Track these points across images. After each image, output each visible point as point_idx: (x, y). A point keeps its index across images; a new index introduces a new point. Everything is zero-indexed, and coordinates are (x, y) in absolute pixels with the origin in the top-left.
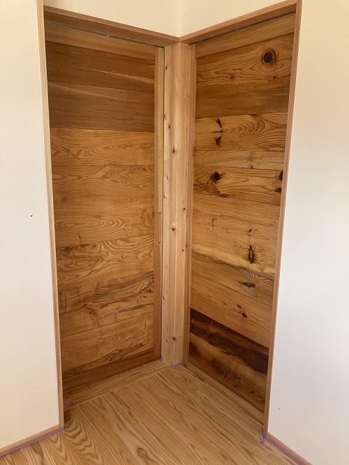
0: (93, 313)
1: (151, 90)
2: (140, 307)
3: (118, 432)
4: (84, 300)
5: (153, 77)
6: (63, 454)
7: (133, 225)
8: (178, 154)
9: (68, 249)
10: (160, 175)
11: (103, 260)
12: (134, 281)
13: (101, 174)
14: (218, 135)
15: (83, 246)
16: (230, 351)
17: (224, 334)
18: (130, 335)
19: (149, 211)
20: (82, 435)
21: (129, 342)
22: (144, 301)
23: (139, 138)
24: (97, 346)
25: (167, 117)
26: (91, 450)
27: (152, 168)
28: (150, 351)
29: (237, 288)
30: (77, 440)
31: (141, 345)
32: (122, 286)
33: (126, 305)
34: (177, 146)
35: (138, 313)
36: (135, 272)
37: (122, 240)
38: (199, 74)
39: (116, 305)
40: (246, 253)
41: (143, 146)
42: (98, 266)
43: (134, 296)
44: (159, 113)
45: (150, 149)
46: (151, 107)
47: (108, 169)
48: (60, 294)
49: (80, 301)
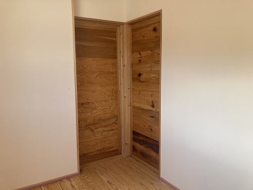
0: (92, 131)
1: (115, 42)
2: (112, 130)
3: (101, 176)
4: (89, 125)
5: (116, 37)
6: (79, 181)
7: (108, 95)
8: (126, 67)
9: (82, 104)
10: (119, 75)
11: (96, 109)
12: (109, 119)
13: (96, 75)
14: (140, 59)
15: (88, 103)
16: (147, 146)
17: (145, 139)
18: (108, 142)
19: (115, 90)
20: (86, 176)
21: (107, 145)
22: (113, 128)
23: (110, 61)
24: (94, 145)
25: (122, 53)
26: (90, 180)
27: (116, 73)
28: (117, 150)
29: (149, 119)
30: (85, 178)
31: (113, 147)
32: (104, 120)
33: (106, 129)
34: (125, 64)
35: (111, 132)
36: (110, 115)
37: (104, 101)
38: (133, 36)
39: (102, 128)
40: (151, 104)
41: (112, 64)
42: (94, 112)
43: (110, 125)
44: (118, 51)
45: (115, 65)
46: (115, 49)
47: (98, 73)
48: (79, 122)
49: (87, 126)
